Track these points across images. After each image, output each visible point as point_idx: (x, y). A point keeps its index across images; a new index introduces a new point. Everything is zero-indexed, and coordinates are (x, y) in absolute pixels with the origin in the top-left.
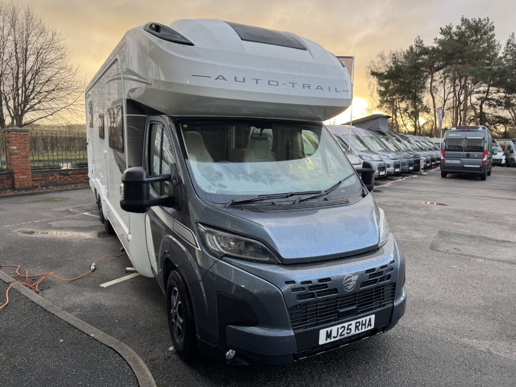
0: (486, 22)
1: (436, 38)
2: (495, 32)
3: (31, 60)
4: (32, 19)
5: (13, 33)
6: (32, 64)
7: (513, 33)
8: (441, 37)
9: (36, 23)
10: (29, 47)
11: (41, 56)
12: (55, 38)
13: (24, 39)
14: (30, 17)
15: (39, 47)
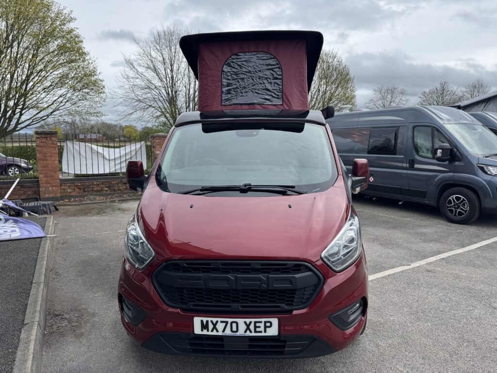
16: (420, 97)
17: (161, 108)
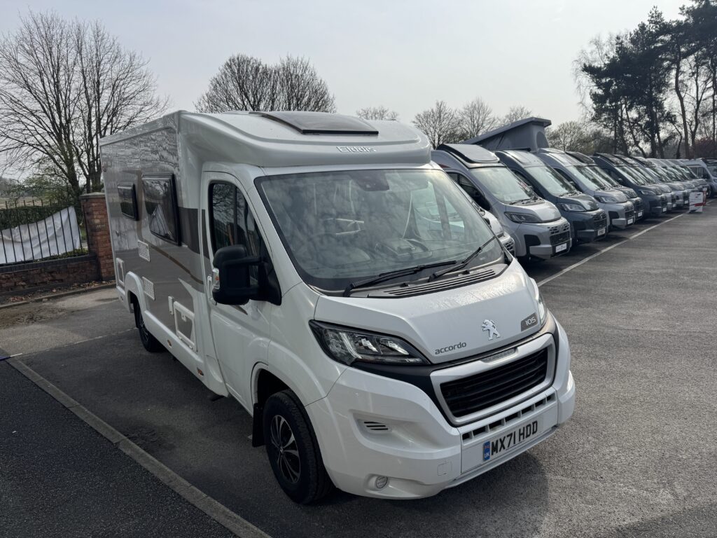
1: (684, 6)
3: (106, 95)
4: (102, 39)
5: (80, 62)
6: (107, 101)
8: (691, 4)
9: (108, 45)
10: (101, 78)
11: (118, 90)
12: (134, 63)
13: (95, 68)
14: (100, 37)
15: (115, 76)
16: (414, 122)
17: (42, 146)
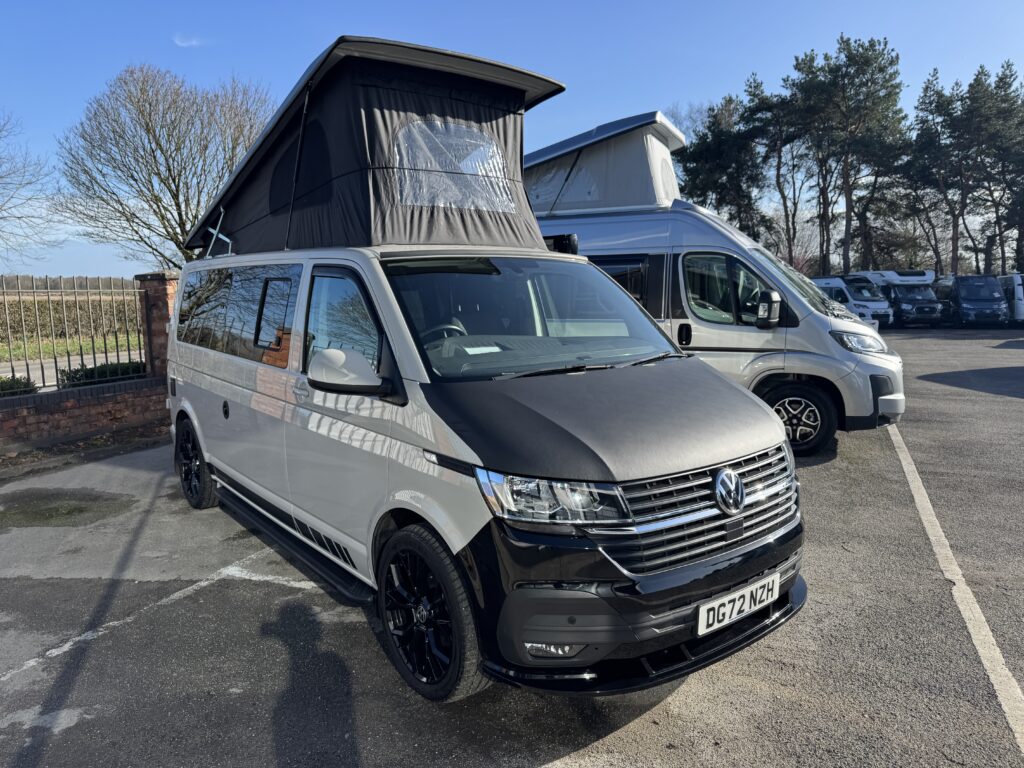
0: (882, 46)
1: (788, 77)
2: (900, 67)
7: (935, 70)
8: (796, 76)
